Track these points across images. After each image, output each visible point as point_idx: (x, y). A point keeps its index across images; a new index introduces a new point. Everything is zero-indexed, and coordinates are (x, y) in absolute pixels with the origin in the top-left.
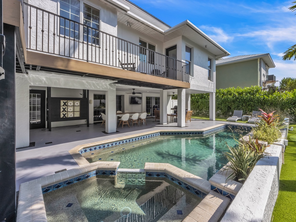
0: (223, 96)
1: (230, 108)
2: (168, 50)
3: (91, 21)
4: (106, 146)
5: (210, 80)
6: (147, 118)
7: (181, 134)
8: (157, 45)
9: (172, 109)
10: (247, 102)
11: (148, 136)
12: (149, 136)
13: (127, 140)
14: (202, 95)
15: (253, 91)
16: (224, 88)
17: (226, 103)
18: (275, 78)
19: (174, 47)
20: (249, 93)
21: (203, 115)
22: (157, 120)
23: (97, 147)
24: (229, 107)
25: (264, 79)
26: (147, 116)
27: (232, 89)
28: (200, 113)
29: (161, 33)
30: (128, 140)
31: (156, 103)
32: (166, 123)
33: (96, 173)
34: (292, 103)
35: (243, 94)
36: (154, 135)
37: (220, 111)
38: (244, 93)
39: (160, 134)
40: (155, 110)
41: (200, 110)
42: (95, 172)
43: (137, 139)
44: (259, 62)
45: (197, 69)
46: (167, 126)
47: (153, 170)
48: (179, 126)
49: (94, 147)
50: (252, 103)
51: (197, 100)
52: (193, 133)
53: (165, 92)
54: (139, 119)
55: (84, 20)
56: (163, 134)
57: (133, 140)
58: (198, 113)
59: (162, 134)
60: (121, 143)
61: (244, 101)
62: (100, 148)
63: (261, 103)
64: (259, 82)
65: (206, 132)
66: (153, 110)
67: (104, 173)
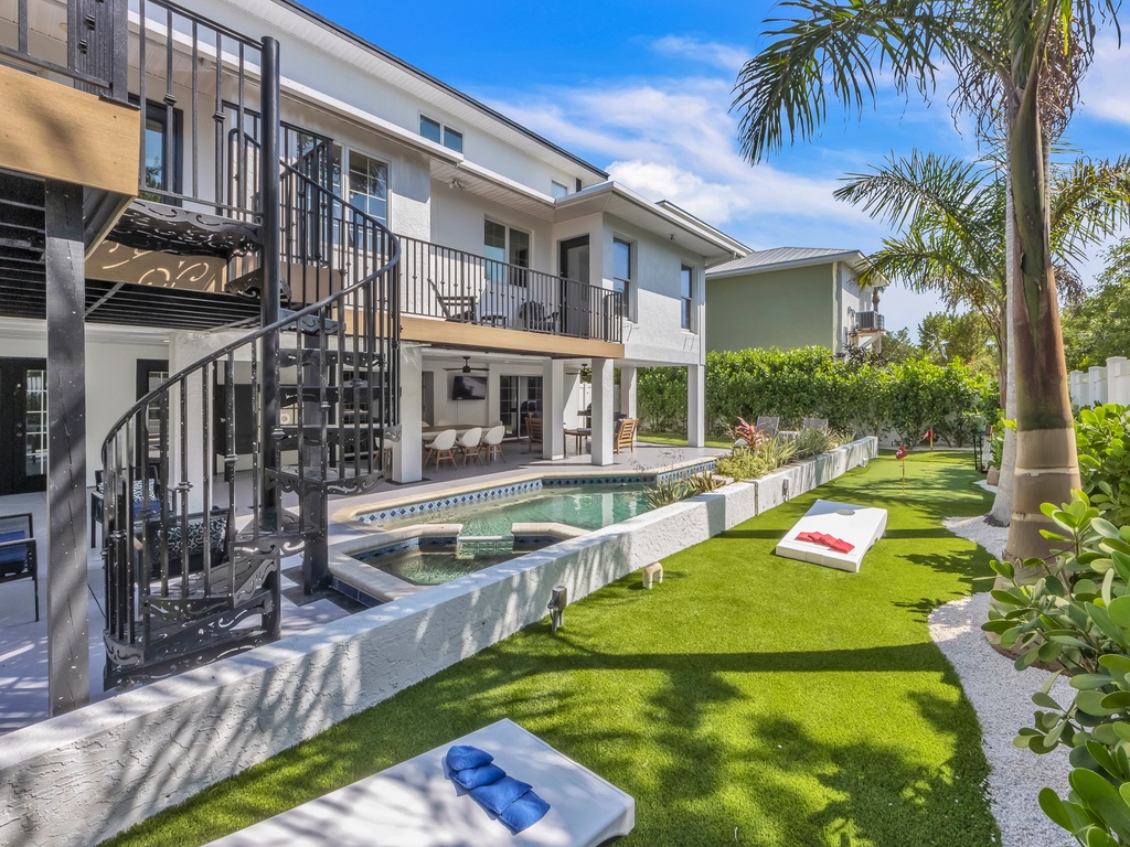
0: (730, 375)
1: (751, 410)
2: (565, 246)
3: (368, 195)
4: (407, 509)
5: (689, 328)
6: (503, 442)
7: (599, 481)
8: (533, 232)
9: (580, 413)
10: (793, 393)
11: (510, 489)
12: (513, 489)
13: (457, 497)
14: (675, 369)
15: (810, 360)
16: (735, 349)
17: (738, 395)
18: (879, 320)
19: (583, 241)
20: (800, 366)
21: (675, 431)
22: (534, 447)
23: (388, 513)
24: (747, 406)
25: (848, 322)
26: (506, 436)
27: (756, 354)
28: (670, 426)
29: (547, 204)
30: (459, 498)
31: (532, 395)
32: (562, 457)
33: (420, 543)
34: (900, 397)
35: (782, 369)
36: (525, 487)
37: (723, 417)
38: (786, 368)
39: (544, 483)
40: (526, 415)
41: (669, 417)
42: (417, 540)
43: (483, 496)
44: (834, 273)
45: (645, 299)
46: (565, 464)
47: (528, 533)
48: (596, 463)
49: (381, 513)
50: (805, 394)
51: (658, 384)
52: (630, 481)
53: (558, 365)
54: (484, 445)
55: (351, 193)
56: (552, 483)
57: (471, 498)
58: (662, 425)
59: (548, 483)
60: (443, 504)
61: (786, 390)
62: (393, 514)
63: (827, 395)
64: (835, 333)
65: (664, 476)
66: (523, 416)
67: (434, 543)
